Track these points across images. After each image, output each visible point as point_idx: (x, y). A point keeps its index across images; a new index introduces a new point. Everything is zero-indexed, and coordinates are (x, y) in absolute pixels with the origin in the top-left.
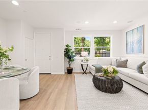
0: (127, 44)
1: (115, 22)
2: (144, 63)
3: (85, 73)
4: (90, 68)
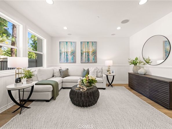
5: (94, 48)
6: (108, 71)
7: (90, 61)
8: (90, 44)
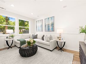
0: (37, 27)
1: (32, 14)
2: (44, 36)
3: (10, 47)
4: (15, 42)
5: (52, 21)
6: (58, 38)
7: (50, 30)
8: (50, 19)
